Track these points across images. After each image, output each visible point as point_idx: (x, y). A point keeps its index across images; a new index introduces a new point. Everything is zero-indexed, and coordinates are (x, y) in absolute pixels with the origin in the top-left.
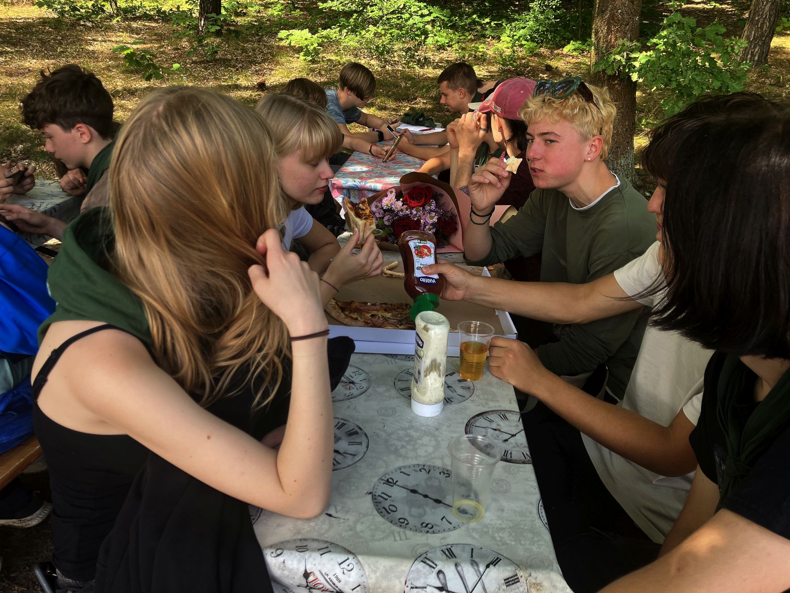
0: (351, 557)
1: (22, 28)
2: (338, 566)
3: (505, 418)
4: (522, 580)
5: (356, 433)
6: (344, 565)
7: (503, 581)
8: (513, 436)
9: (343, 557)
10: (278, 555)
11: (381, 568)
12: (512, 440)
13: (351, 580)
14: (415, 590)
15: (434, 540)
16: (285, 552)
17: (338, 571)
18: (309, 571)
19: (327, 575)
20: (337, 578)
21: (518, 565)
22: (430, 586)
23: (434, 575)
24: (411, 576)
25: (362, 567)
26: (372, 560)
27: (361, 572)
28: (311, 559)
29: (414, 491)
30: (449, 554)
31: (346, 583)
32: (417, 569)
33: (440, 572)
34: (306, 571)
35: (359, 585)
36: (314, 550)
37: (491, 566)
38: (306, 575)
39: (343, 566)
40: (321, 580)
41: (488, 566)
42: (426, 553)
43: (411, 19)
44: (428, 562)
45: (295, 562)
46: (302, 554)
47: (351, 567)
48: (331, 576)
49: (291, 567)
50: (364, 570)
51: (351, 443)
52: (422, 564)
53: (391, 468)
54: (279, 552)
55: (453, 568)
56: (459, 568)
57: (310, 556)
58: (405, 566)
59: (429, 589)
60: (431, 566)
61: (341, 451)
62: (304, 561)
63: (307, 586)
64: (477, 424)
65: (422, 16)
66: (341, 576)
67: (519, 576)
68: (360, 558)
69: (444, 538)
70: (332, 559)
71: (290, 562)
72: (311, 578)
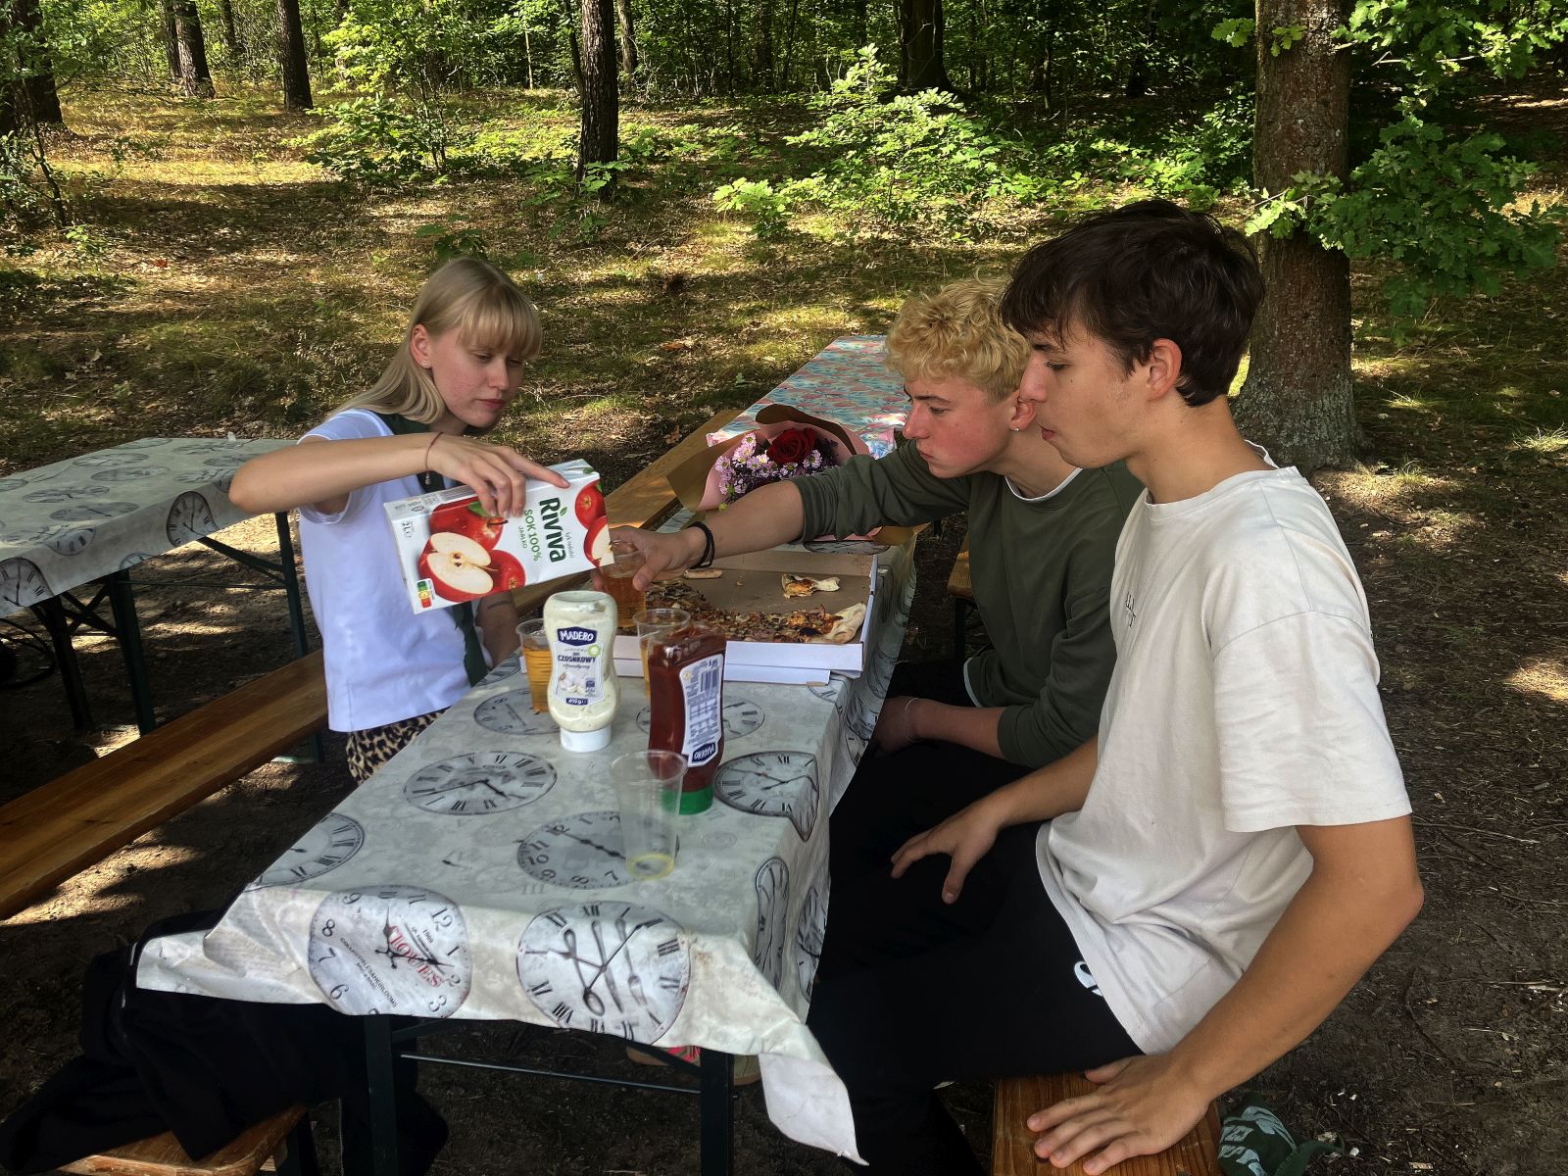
0: (450, 907)
1: (280, 202)
2: (430, 918)
3: (787, 760)
4: (684, 948)
5: (543, 772)
6: (439, 918)
7: (656, 948)
8: (783, 783)
9: (438, 907)
10: (353, 901)
11: (489, 923)
12: (777, 789)
13: (446, 939)
14: (532, 956)
15: (582, 896)
16: (363, 897)
17: (431, 926)
18: (391, 925)
19: (416, 931)
20: (428, 935)
21: (682, 927)
22: (553, 950)
23: (560, 935)
24: (527, 937)
25: (463, 923)
26: (478, 912)
27: (461, 929)
28: (395, 909)
29: (586, 842)
30: (593, 911)
31: (440, 943)
32: (538, 926)
33: (569, 932)
34: (387, 925)
35: (457, 948)
36: (403, 897)
37: (643, 927)
38: (388, 931)
39: (437, 918)
40: (408, 939)
41: (638, 927)
42: (559, 909)
43: (958, 153)
44: (555, 918)
45: (374, 911)
46: (385, 901)
47: (448, 920)
48: (420, 932)
49: (368, 918)
50: (465, 926)
51: (526, 784)
52: (546, 920)
53: (570, 814)
54: (355, 897)
55: (587, 926)
56: (597, 928)
57: (395, 904)
58: (521, 922)
59: (551, 955)
60: (557, 924)
61: (506, 793)
62: (385, 912)
63: (389, 950)
64: (736, 767)
65: (981, 147)
66: (434, 934)
67: (679, 941)
68: (462, 909)
69: (596, 894)
70: (424, 910)
71: (367, 911)
72: (394, 936)
